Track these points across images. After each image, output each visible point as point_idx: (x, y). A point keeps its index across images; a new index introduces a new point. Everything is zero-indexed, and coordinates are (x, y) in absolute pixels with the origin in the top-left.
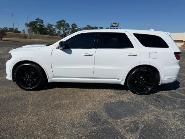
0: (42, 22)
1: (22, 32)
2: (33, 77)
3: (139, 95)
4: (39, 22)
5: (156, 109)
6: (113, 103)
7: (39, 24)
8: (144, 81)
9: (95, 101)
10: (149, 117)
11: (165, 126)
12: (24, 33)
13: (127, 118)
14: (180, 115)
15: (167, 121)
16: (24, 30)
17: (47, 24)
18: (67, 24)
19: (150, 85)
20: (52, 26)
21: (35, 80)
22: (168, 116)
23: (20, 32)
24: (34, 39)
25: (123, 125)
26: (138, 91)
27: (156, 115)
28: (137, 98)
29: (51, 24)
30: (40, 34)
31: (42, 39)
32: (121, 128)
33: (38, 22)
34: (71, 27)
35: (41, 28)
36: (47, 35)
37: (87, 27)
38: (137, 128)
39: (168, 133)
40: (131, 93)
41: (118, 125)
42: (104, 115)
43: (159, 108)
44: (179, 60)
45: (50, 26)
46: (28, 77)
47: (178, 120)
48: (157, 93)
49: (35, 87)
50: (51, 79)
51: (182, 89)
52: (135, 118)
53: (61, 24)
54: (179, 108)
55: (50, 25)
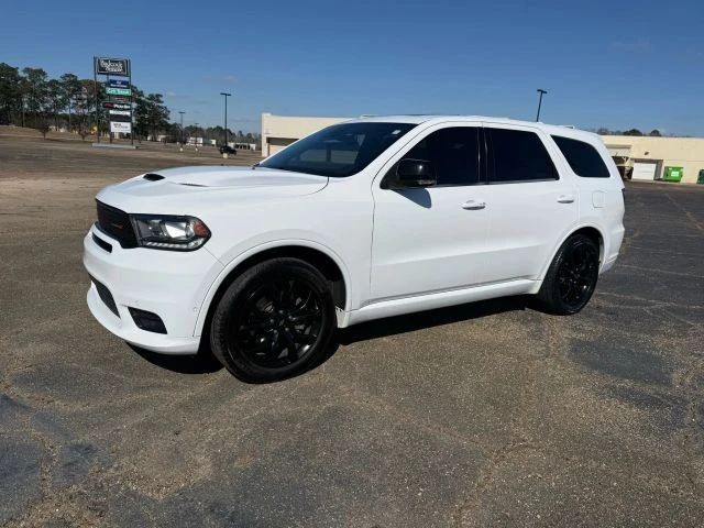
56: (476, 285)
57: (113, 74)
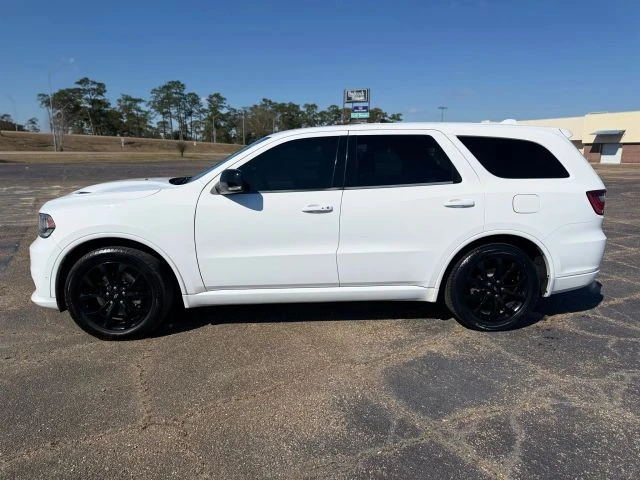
0: (101, 89)
1: (26, 128)
2: (131, 294)
3: (485, 333)
4: (89, 90)
5: (550, 376)
6: (411, 364)
7: (88, 96)
8: (499, 286)
9: (352, 361)
10: (534, 402)
11: (589, 428)
12: (35, 129)
13: (470, 410)
14: (626, 390)
15: (592, 412)
16: (33, 122)
17: (120, 97)
18: (190, 94)
19: (517, 300)
20: (139, 105)
21: (139, 302)
22: (591, 393)
23: (21, 128)
24: (75, 150)
25: (463, 433)
26: (484, 319)
27: (555, 396)
28: (484, 342)
29: (134, 97)
30: (96, 133)
31: (104, 150)
32: (459, 445)
33: (85, 91)
34: (205, 104)
35: (99, 111)
36: (122, 135)
37: (262, 105)
38: (509, 439)
39: (606, 449)
40: (458, 326)
41: (447, 435)
42: (394, 406)
43: (557, 372)
44: (601, 214)
45: (131, 102)
46: (112, 293)
47: (625, 405)
48: (539, 324)
49: (138, 326)
50: (193, 296)
51: (611, 306)
52: (495, 408)
53: (168, 97)
54: (617, 368)
55: (131, 99)
56: (340, 285)
57: (357, 102)
